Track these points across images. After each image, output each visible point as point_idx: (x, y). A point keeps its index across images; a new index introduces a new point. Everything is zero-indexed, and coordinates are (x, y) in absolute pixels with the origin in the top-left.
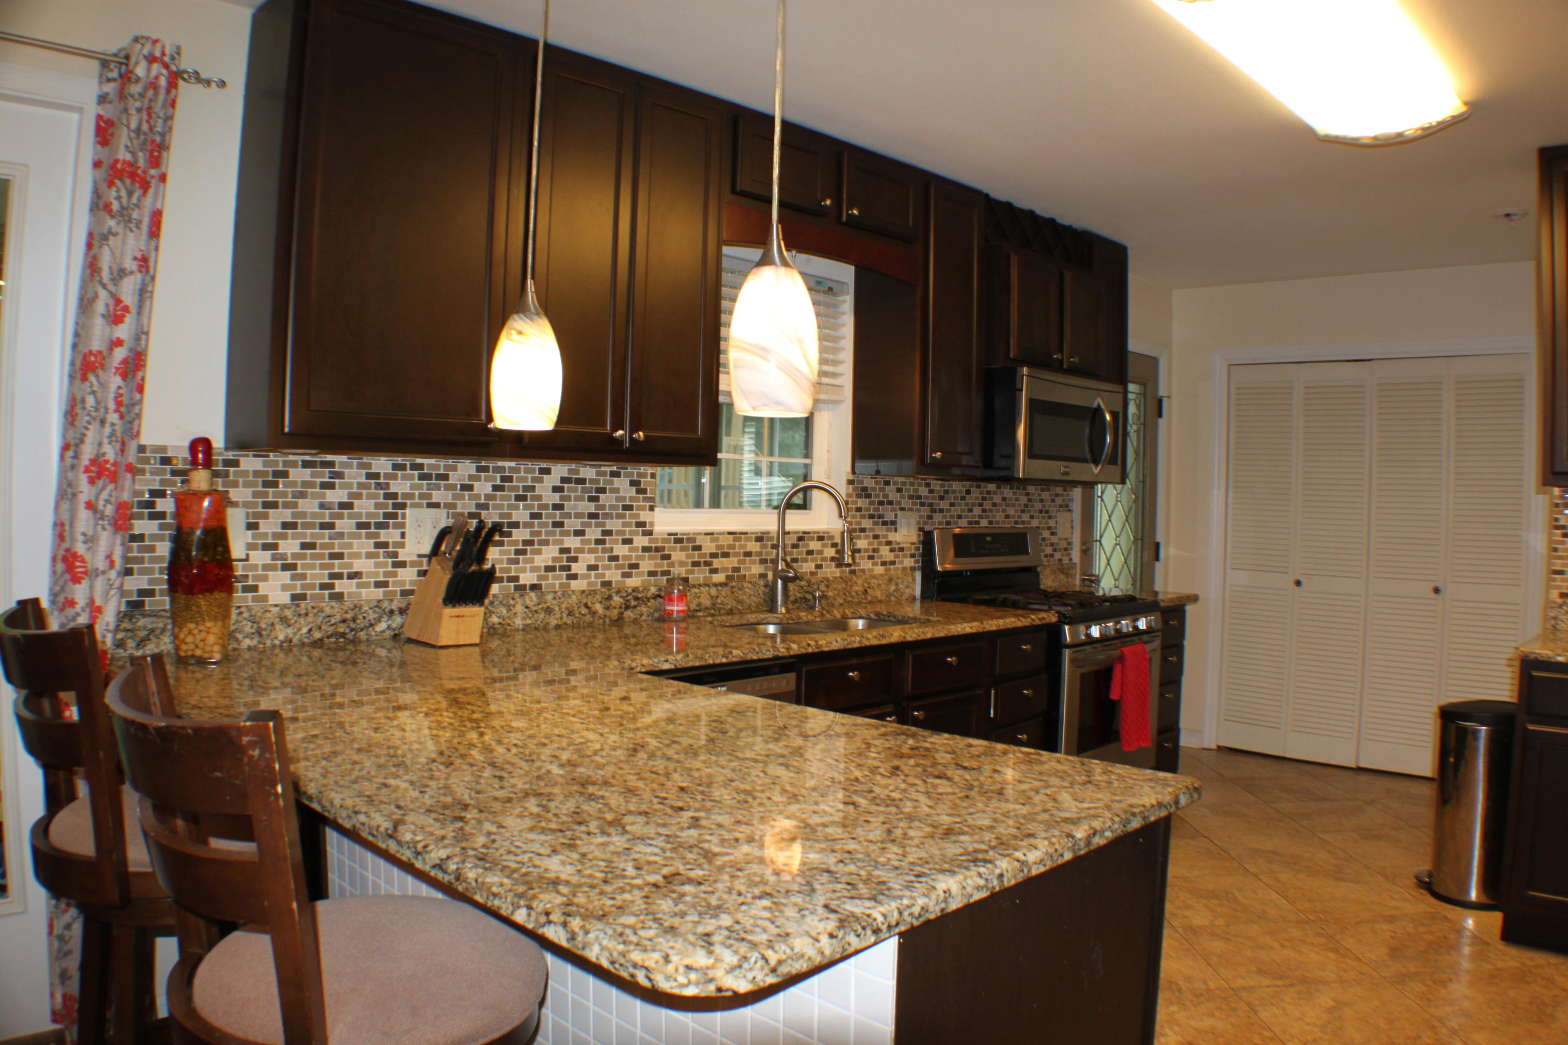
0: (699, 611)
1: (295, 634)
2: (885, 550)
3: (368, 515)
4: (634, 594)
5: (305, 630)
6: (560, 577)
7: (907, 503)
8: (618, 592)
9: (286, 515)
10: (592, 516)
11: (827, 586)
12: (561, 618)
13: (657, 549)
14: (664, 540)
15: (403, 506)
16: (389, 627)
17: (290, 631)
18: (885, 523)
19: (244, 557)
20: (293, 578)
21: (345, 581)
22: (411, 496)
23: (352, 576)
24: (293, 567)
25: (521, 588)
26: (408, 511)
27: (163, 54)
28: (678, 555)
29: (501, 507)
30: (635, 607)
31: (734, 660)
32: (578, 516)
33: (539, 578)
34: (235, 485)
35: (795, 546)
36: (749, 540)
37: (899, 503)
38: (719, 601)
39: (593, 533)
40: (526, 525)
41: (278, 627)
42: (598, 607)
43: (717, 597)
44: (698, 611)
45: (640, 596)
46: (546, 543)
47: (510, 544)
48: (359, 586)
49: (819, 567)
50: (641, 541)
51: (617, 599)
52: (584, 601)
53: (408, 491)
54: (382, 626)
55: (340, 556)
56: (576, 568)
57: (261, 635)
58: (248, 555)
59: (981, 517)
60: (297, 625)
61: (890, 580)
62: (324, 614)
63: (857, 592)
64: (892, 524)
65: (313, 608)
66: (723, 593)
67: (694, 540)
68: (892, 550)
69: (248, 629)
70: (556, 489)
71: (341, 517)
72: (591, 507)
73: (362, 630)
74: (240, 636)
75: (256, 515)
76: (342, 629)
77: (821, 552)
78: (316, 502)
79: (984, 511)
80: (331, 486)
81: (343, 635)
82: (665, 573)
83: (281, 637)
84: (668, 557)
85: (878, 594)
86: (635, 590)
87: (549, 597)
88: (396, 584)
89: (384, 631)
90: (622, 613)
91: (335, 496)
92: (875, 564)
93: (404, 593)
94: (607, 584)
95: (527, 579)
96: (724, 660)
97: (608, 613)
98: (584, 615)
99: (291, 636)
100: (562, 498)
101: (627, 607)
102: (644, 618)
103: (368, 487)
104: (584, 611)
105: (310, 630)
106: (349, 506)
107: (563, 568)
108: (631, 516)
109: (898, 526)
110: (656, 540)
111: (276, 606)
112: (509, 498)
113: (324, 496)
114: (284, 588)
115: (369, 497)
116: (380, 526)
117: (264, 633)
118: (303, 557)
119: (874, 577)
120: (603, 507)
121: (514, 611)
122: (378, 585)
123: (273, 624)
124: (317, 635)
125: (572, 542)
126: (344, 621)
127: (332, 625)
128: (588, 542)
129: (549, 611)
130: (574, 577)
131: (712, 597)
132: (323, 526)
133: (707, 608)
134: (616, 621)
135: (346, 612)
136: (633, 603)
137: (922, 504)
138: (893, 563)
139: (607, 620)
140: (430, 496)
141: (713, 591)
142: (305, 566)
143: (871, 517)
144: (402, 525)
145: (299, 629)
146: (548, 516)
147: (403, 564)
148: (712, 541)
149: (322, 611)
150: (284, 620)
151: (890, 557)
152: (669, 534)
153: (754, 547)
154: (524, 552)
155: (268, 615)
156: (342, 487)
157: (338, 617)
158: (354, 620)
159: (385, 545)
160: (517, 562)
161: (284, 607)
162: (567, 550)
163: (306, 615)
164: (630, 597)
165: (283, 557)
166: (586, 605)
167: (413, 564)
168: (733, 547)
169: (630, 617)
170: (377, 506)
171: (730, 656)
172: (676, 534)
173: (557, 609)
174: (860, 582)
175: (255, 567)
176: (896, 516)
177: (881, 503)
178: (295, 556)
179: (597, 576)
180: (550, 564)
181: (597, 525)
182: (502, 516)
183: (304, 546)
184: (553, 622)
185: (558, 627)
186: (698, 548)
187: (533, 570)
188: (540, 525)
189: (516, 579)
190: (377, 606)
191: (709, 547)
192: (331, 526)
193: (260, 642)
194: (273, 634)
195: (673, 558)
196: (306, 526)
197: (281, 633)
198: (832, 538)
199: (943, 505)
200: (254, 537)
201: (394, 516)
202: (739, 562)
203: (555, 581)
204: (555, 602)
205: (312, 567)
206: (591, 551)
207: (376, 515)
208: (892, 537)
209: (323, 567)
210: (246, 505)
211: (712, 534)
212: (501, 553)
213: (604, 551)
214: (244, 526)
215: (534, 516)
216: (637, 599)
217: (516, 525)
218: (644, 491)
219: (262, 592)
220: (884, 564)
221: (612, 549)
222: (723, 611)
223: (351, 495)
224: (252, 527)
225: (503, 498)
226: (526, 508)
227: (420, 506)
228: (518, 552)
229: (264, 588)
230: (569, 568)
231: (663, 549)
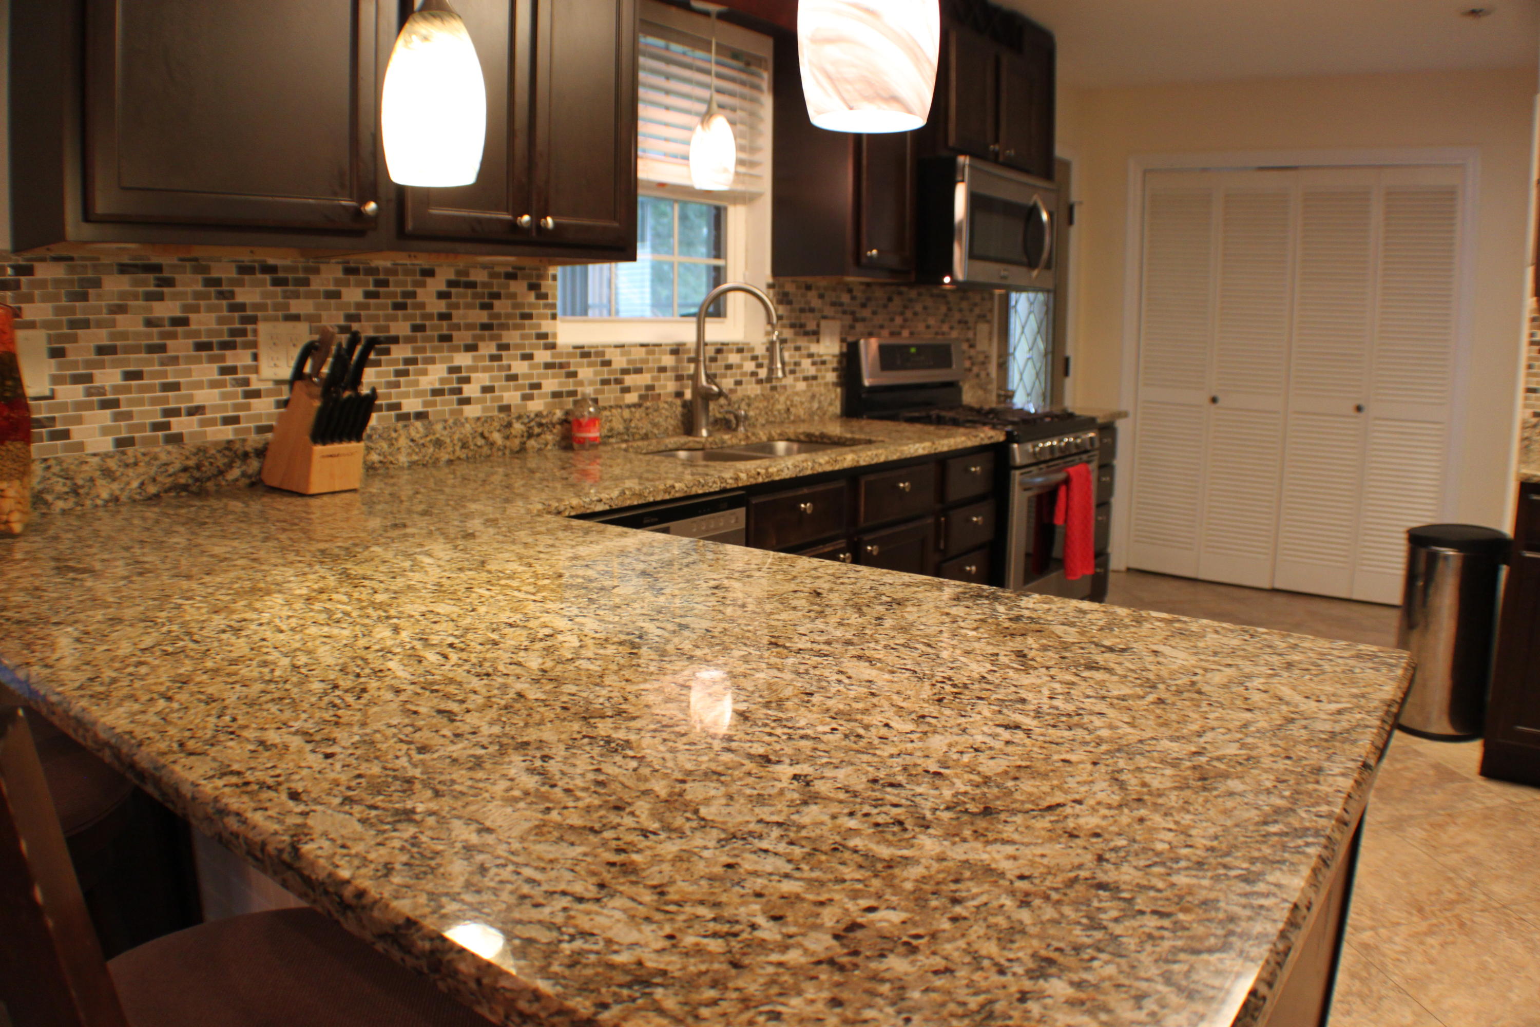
0: (612, 436)
1: (122, 490)
2: (806, 363)
3: (210, 332)
4: (538, 419)
5: (135, 484)
6: (450, 403)
7: (829, 311)
8: (519, 417)
9: (102, 336)
10: (485, 327)
11: (749, 405)
12: (454, 452)
13: (561, 366)
14: (569, 355)
15: (254, 320)
16: (244, 474)
17: (115, 486)
18: (806, 334)
19: (47, 393)
20: (117, 417)
21: (184, 419)
22: (262, 307)
23: (194, 411)
24: (115, 404)
25: (405, 417)
26: (260, 326)
28: (586, 373)
29: (376, 318)
30: (539, 435)
31: (678, 495)
32: (469, 327)
33: (426, 404)
34: (30, 299)
35: (713, 360)
36: (664, 353)
37: (821, 311)
38: (633, 425)
39: (487, 347)
40: (409, 340)
41: (99, 482)
42: (497, 437)
43: (631, 421)
44: (610, 437)
45: (544, 421)
46: (432, 361)
47: (389, 363)
48: (203, 423)
49: (738, 383)
50: (543, 356)
51: (518, 427)
52: (480, 430)
53: (259, 300)
54: (235, 473)
55: (176, 387)
56: (469, 390)
57: (77, 494)
58: (53, 391)
59: (902, 327)
60: (125, 479)
61: (813, 397)
62: (158, 463)
63: (779, 411)
64: (815, 335)
65: (144, 455)
66: (637, 415)
67: (603, 354)
68: (814, 364)
69: (60, 487)
70: (441, 295)
71: (173, 336)
72: (483, 317)
73: (209, 479)
74: (49, 498)
75: (62, 338)
76: (183, 479)
77: (740, 366)
78: (140, 319)
79: (905, 320)
80: (159, 297)
81: (185, 488)
82: (573, 393)
83: (105, 495)
84: (574, 374)
85: (801, 412)
86: (538, 415)
87: (439, 427)
88: (250, 419)
89: (237, 480)
90: (524, 443)
91: (165, 309)
92: (796, 380)
93: (261, 430)
94: (506, 409)
95: (411, 405)
96: (667, 497)
97: (508, 443)
98: (480, 447)
99: (117, 493)
100: (449, 306)
101: (530, 436)
102: (549, 447)
103: (206, 297)
104: (480, 442)
105: (142, 484)
106: (184, 322)
107: (453, 391)
108: (531, 327)
109: (820, 337)
110: (560, 355)
111: (95, 455)
112: (383, 307)
113: (150, 310)
115: (210, 309)
116: (225, 346)
117: (81, 491)
118: (128, 390)
119: (797, 394)
120: (498, 316)
121: (397, 445)
122: (227, 421)
123: (92, 480)
124: (152, 489)
126: (185, 469)
127: (170, 476)
128: (482, 358)
129: (439, 443)
130: (467, 401)
131: (625, 421)
132: (151, 349)
133: (619, 434)
134: (518, 452)
135: (187, 458)
136: (537, 430)
137: (844, 312)
138: (815, 378)
139: (507, 452)
140: (287, 307)
141: (626, 413)
142: (131, 402)
144: (254, 345)
145: (128, 483)
146: (434, 328)
147: (257, 394)
148: (622, 355)
149: (156, 458)
150: (108, 473)
151: (812, 371)
152: (575, 347)
153: (668, 360)
154: (406, 373)
155: (85, 468)
156: (175, 296)
157: (177, 466)
158: (198, 467)
159: (232, 370)
160: (397, 385)
161: (107, 455)
162: (458, 369)
163: (136, 464)
164: (532, 424)
165: (101, 391)
166: (482, 435)
167: (269, 393)
168: (646, 361)
169: (533, 447)
170: (220, 321)
171: (673, 492)
172: (583, 347)
173: (448, 440)
174: (782, 399)
175: (63, 407)
176: (818, 325)
177: (802, 310)
178: (116, 389)
179: (493, 400)
180: (437, 386)
181: (491, 338)
182: (377, 329)
183: (129, 376)
184: (445, 457)
185: (450, 462)
186: (607, 363)
187: (418, 394)
188: (424, 340)
189: (398, 406)
190: (227, 449)
191: (619, 362)
192: (162, 348)
193: (77, 504)
194: (94, 492)
195: (581, 376)
196: (128, 350)
197: (104, 490)
198: (752, 349)
199: (866, 313)
200: (61, 366)
201: (243, 333)
202: (653, 378)
203: (445, 406)
204: (445, 433)
205: (141, 402)
206: (485, 369)
207: (219, 333)
208: (814, 348)
209: (154, 401)
210: (47, 325)
211: (622, 346)
212: (378, 375)
213: (500, 368)
214: (47, 353)
215: (416, 328)
216: (540, 425)
218: (544, 296)
219: (76, 437)
220: (806, 379)
221: (509, 366)
222: (637, 437)
223: (185, 308)
224: (57, 353)
225: (378, 307)
226: (406, 318)
227: (275, 319)
228: (398, 373)
229: (78, 433)
230: (460, 391)
231: (568, 365)
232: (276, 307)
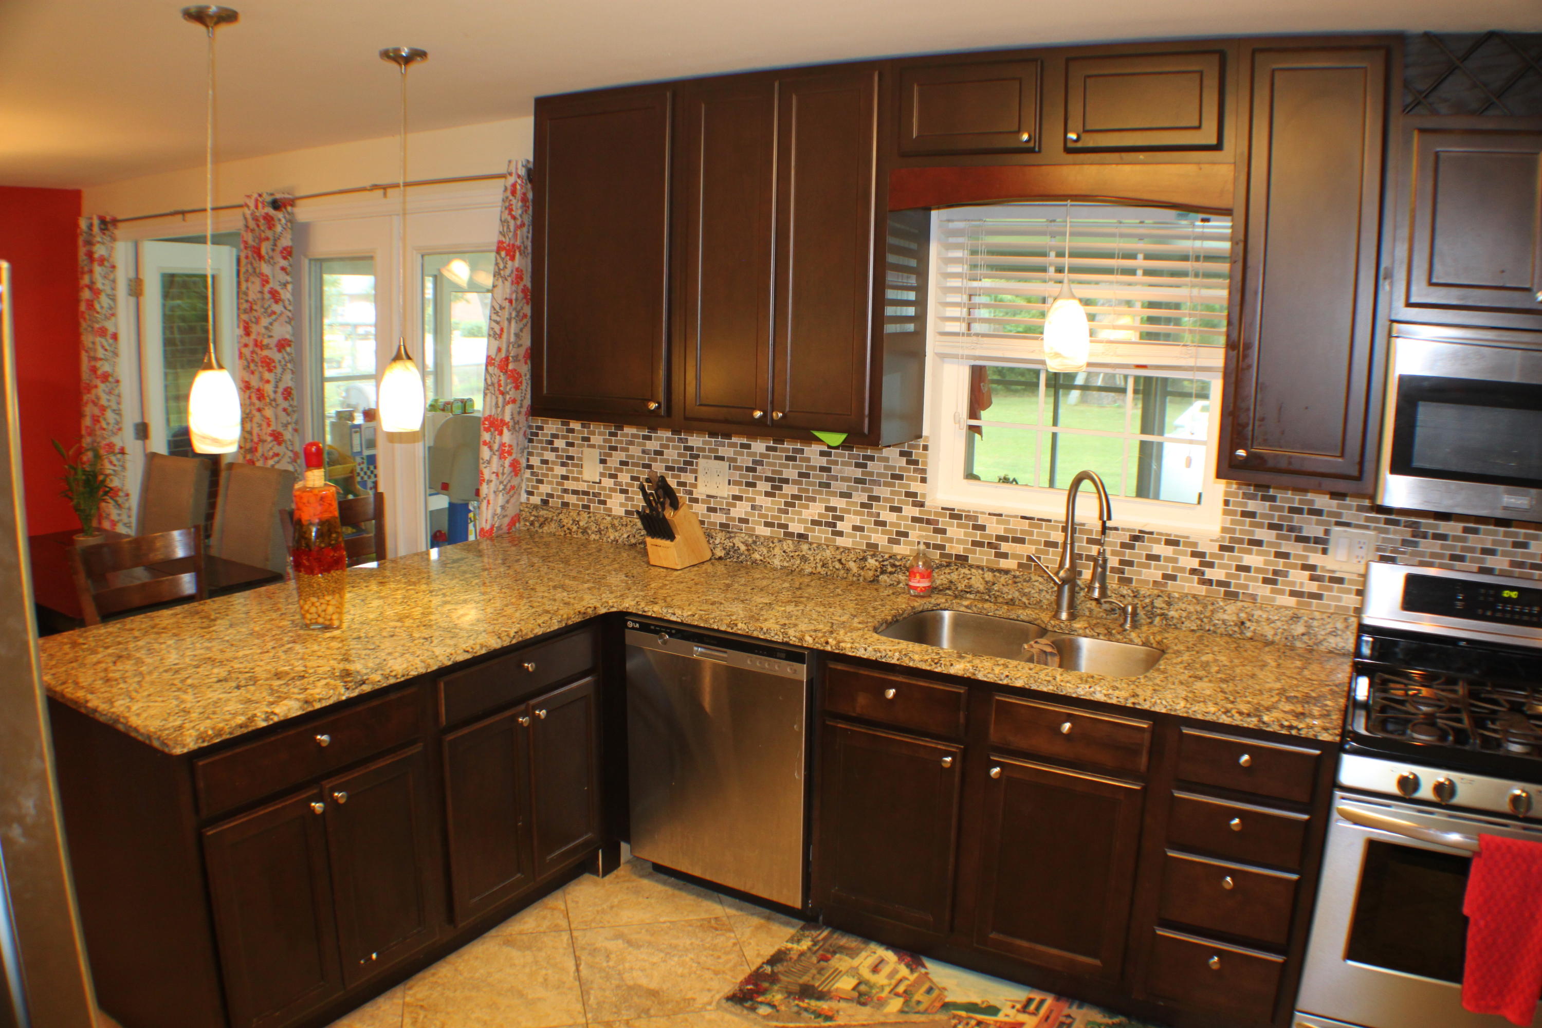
0: (970, 592)
2: (1299, 576)
3: (674, 461)
4: (892, 561)
5: (625, 536)
9: (622, 456)
10: (858, 481)
11: (1169, 604)
12: (816, 568)
13: (929, 522)
14: (936, 514)
15: (697, 457)
17: (617, 534)
18: (1303, 539)
19: (598, 481)
20: (627, 499)
22: (703, 450)
24: (627, 492)
25: (789, 535)
26: (700, 461)
27: (517, 169)
28: (955, 531)
29: (774, 465)
30: (891, 573)
31: (739, 632)
32: (844, 479)
33: (806, 529)
34: (594, 433)
35: (1129, 546)
38: (996, 588)
39: (860, 497)
40: (795, 482)
41: (610, 530)
42: (852, 565)
43: (994, 584)
44: (967, 592)
45: (897, 563)
46: (813, 500)
47: (781, 496)
49: (1169, 577)
50: (910, 511)
51: (872, 562)
52: (839, 557)
53: (701, 445)
58: (602, 480)
64: (1319, 543)
67: (976, 518)
69: (594, 528)
71: (655, 460)
72: (858, 473)
74: (590, 532)
75: (606, 454)
77: (1174, 560)
78: (640, 449)
80: (649, 438)
83: (612, 537)
84: (944, 531)
90: (878, 576)
91: (653, 445)
92: (1276, 591)
94: (873, 546)
95: (796, 528)
96: (729, 630)
97: (862, 573)
98: (837, 570)
101: (883, 572)
102: (901, 585)
104: (838, 565)
107: (828, 524)
108: (900, 486)
109: (1331, 547)
110: (929, 513)
112: (780, 458)
113: (645, 445)
114: (622, 505)
115: (674, 448)
116: (681, 470)
124: (633, 541)
125: (839, 503)
129: (804, 559)
130: (840, 534)
131: (987, 582)
133: (978, 592)
134: (870, 581)
136: (890, 569)
139: (861, 579)
140: (717, 451)
141: (989, 576)
143: (1271, 527)
144: (695, 471)
146: (815, 476)
147: (696, 501)
148: (998, 522)
152: (943, 509)
154: (793, 505)
156: (657, 439)
159: (684, 484)
162: (834, 509)
163: (626, 525)
164: (885, 563)
165: (620, 484)
166: (840, 561)
167: (704, 501)
169: (885, 582)
170: (680, 455)
172: (953, 510)
173: (812, 559)
175: (604, 488)
176: (1327, 532)
177: (1296, 511)
178: (627, 484)
180: (816, 518)
181: (863, 490)
182: (773, 472)
183: (634, 478)
184: (808, 570)
185: (811, 573)
186: (982, 528)
187: (801, 521)
188: (808, 484)
189: (785, 526)
191: (994, 528)
192: (650, 466)
195: (949, 534)
196: (634, 465)
197: (612, 535)
198: (1195, 545)
200: (604, 468)
201: (691, 464)
203: (821, 534)
206: (856, 513)
207: (678, 462)
208: (1315, 559)
210: (600, 447)
211: (1001, 515)
213: (870, 514)
214: (598, 461)
215: (801, 475)
216: (893, 565)
217: (786, 481)
218: (916, 462)
219: (608, 505)
221: (878, 514)
222: (1000, 600)
223: (662, 446)
224: (603, 462)
225: (775, 457)
226: (794, 467)
227: (709, 458)
228: (786, 504)
229: (610, 503)
230: (834, 525)
231: (937, 522)
232: (711, 450)
